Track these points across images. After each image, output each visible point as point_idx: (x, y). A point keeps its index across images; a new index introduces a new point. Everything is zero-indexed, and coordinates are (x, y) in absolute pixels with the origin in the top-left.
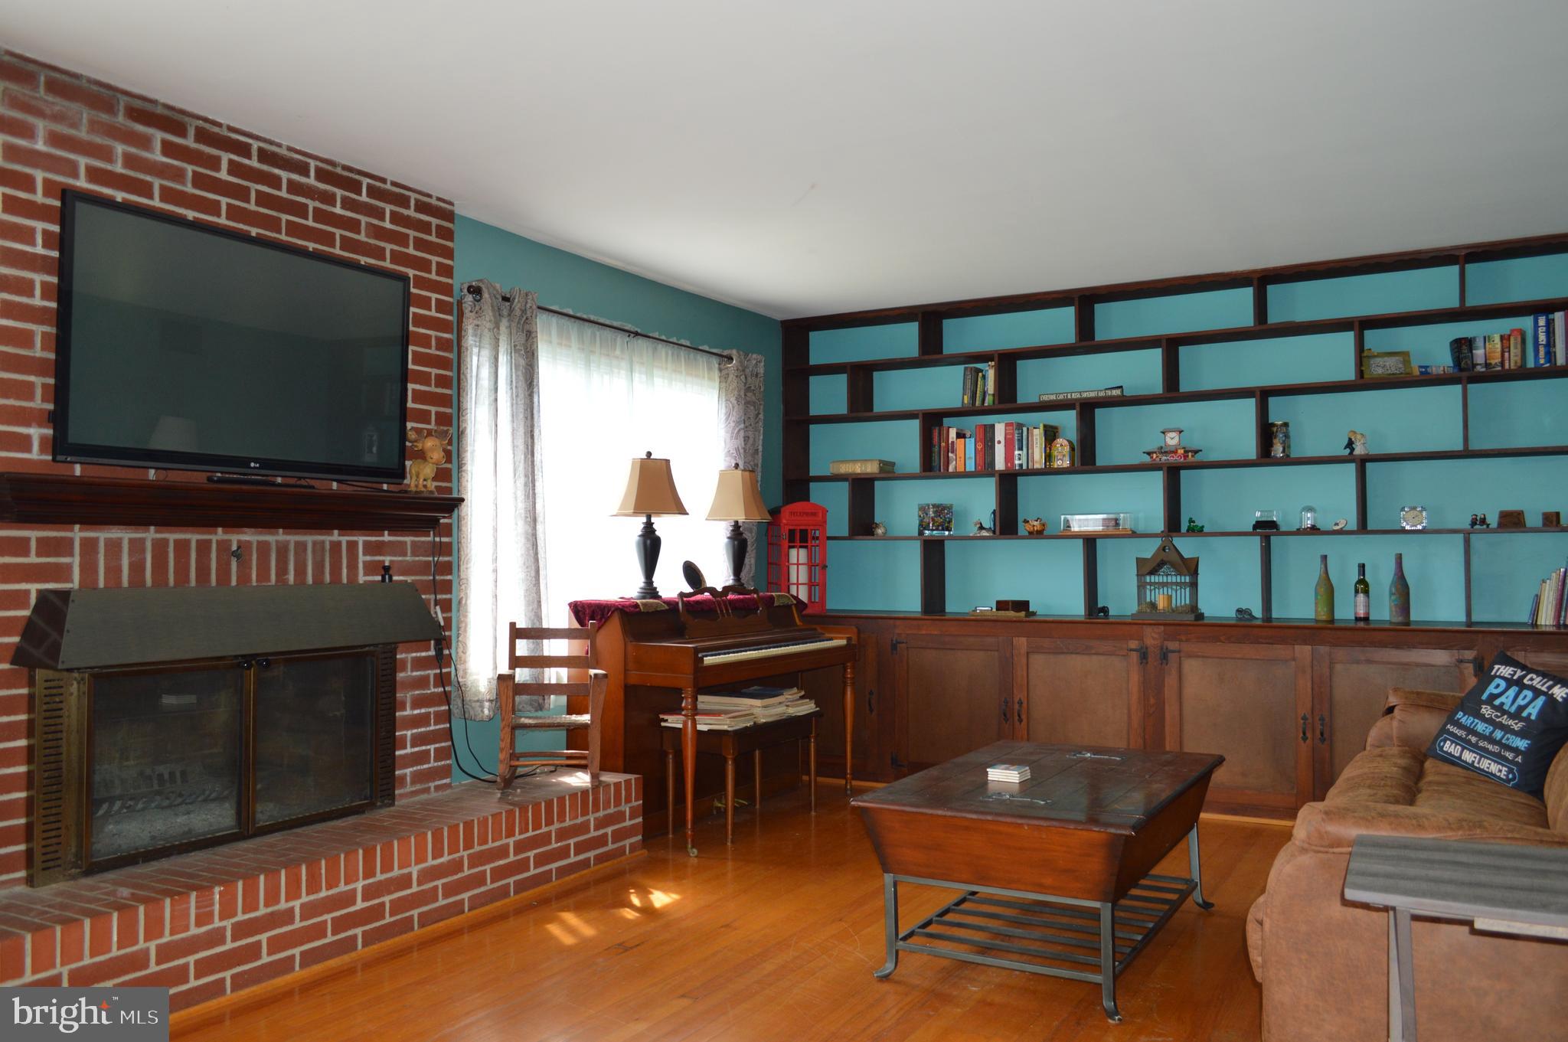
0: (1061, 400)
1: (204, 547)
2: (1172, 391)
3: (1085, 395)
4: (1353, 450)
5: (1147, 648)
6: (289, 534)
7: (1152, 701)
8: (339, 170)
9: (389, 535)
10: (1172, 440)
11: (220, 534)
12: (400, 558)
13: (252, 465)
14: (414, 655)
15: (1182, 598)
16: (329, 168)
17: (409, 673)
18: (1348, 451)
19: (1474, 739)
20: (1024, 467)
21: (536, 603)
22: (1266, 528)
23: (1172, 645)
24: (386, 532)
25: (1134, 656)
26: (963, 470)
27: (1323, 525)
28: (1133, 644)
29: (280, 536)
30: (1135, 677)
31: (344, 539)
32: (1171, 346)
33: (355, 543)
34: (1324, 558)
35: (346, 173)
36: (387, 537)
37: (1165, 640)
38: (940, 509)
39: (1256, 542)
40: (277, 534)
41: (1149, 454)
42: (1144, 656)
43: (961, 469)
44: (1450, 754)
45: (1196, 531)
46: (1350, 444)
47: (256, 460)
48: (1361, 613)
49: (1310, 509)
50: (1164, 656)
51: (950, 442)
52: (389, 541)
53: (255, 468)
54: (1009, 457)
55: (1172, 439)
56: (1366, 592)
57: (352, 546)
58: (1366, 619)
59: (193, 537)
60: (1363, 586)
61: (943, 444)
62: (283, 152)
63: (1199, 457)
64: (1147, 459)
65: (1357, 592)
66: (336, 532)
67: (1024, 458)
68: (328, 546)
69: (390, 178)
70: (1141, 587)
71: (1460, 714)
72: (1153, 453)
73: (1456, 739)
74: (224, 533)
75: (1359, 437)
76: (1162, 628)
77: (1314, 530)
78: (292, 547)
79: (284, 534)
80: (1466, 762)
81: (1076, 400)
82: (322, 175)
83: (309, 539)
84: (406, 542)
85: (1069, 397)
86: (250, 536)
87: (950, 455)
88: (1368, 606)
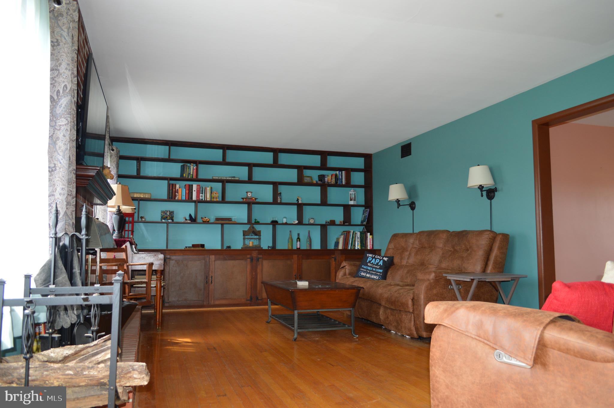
0: (219, 179)
2: (250, 181)
3: (227, 178)
4: (298, 202)
5: (253, 257)
7: (254, 274)
10: (249, 195)
15: (256, 243)
18: (297, 202)
19: (369, 271)
20: (203, 200)
22: (274, 223)
23: (260, 256)
25: (248, 260)
26: (181, 199)
27: (288, 223)
28: (249, 256)
30: (249, 267)
32: (250, 166)
34: (291, 231)
37: (258, 255)
38: (172, 213)
39: (271, 226)
41: (242, 198)
42: (252, 260)
43: (180, 199)
44: (363, 275)
45: (257, 223)
46: (298, 200)
48: (298, 247)
49: (285, 218)
50: (258, 260)
51: (176, 189)
54: (198, 196)
56: (299, 241)
58: (299, 248)
60: (299, 239)
61: (174, 190)
63: (257, 201)
64: (242, 200)
65: (297, 241)
67: (203, 197)
70: (244, 239)
71: (363, 266)
72: (244, 198)
73: (364, 272)
75: (300, 198)
76: (257, 251)
77: (286, 224)
80: (367, 277)
81: (225, 179)
85: (222, 178)
87: (176, 194)
88: (300, 245)
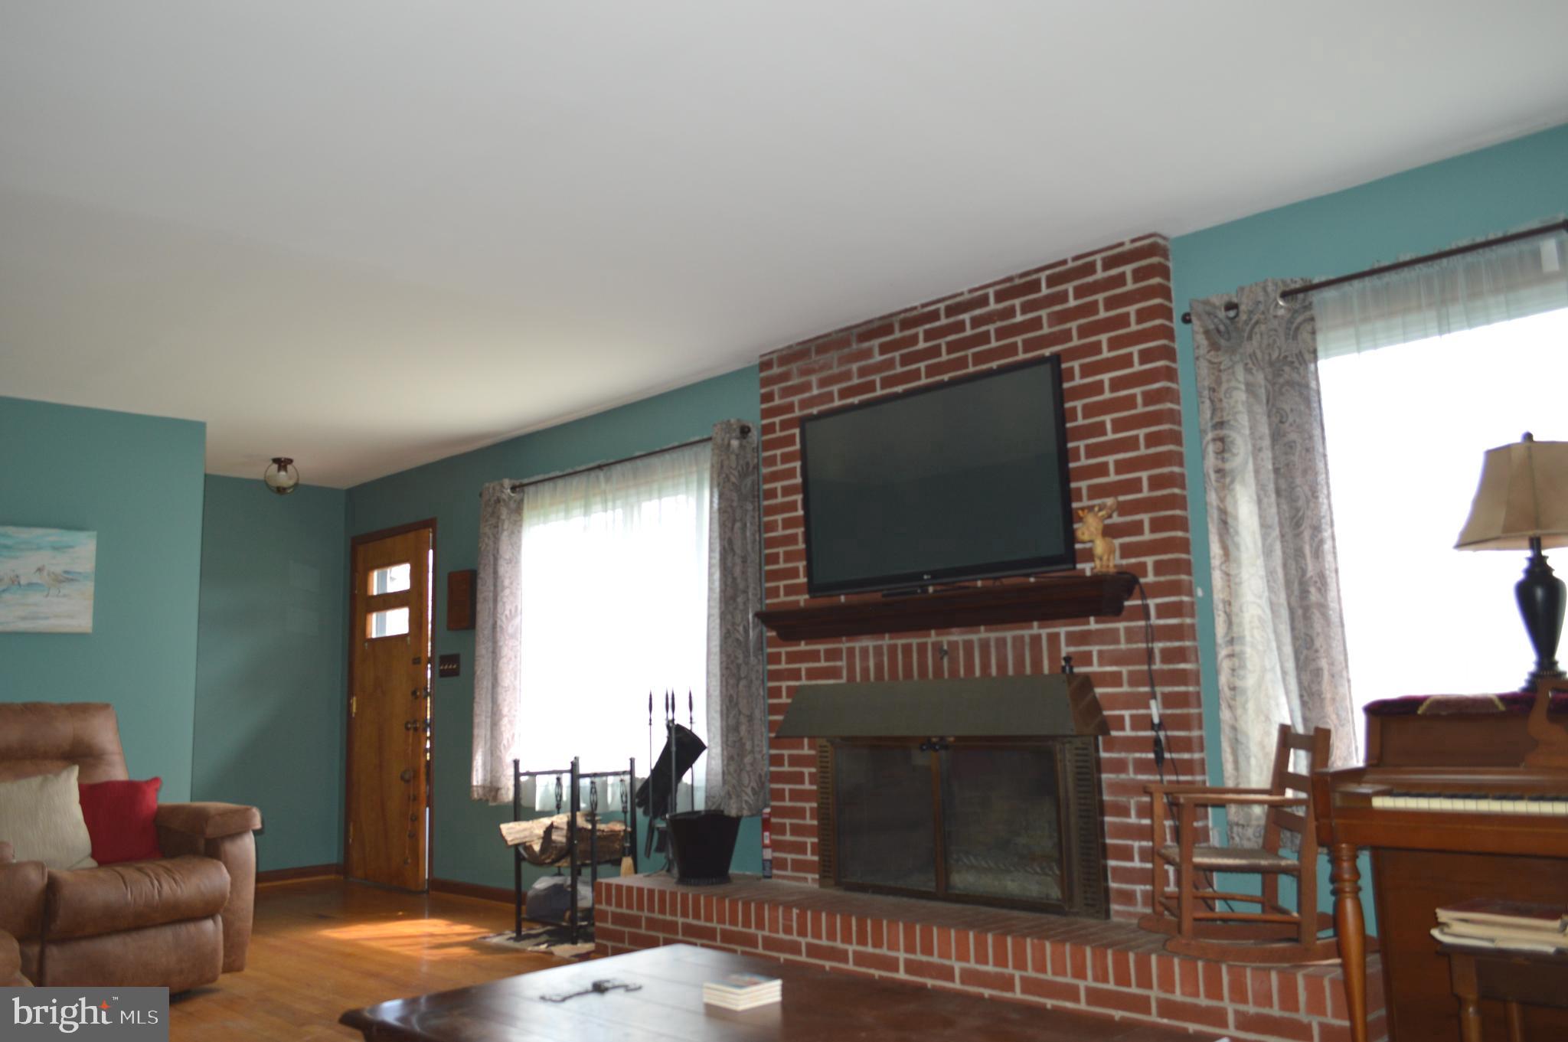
1: (922, 648)
6: (991, 631)
9: (1097, 622)
11: (933, 637)
12: (1112, 647)
13: (925, 577)
14: (1138, 755)
17: (1132, 775)
24: (1092, 619)
29: (983, 634)
31: (1044, 632)
33: (1057, 635)
35: (1023, 280)
36: (1093, 625)
40: (978, 632)
47: (927, 573)
52: (1097, 631)
53: (928, 579)
57: (1054, 639)
59: (914, 641)
66: (1035, 624)
68: (1027, 640)
69: (1069, 256)
74: (937, 635)
78: (992, 644)
79: (986, 631)
82: (1000, 296)
83: (1009, 635)
84: (1117, 630)
86: (957, 636)
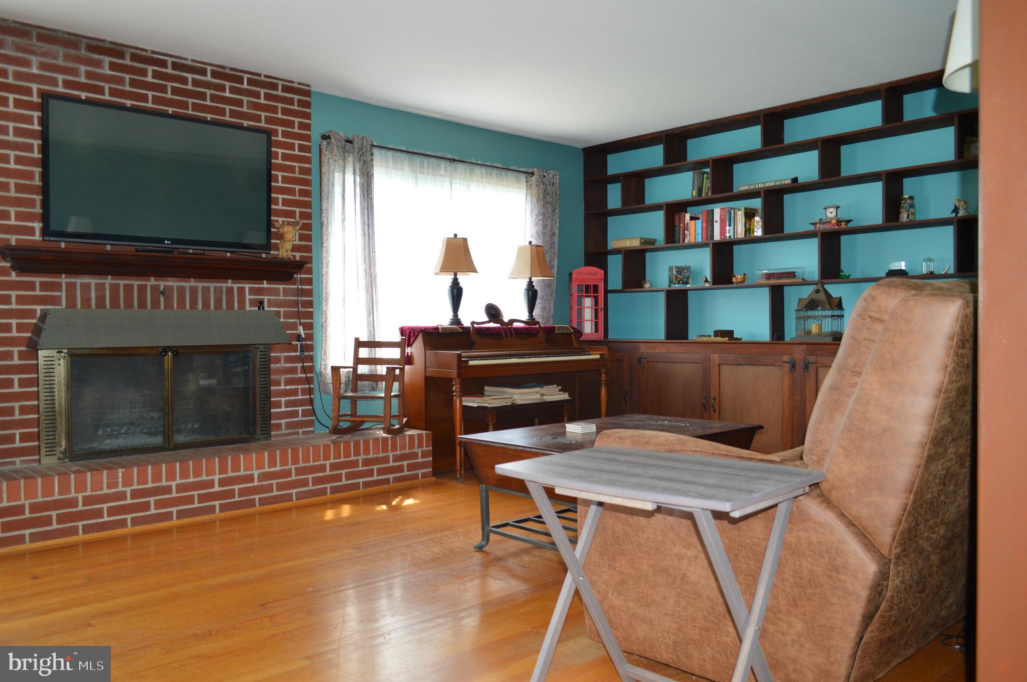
0: (752, 190)
1: (142, 289)
2: (831, 180)
3: (767, 185)
4: (957, 214)
5: (795, 361)
6: (199, 282)
8: (227, 71)
9: (267, 284)
11: (152, 281)
12: (275, 298)
13: (166, 242)
14: (286, 354)
16: (221, 70)
17: (283, 365)
18: (954, 215)
20: (732, 237)
21: (372, 326)
22: (896, 275)
23: (812, 359)
24: (265, 282)
25: (787, 367)
26: (694, 241)
27: (936, 272)
28: (786, 358)
29: (192, 283)
30: (787, 381)
31: (236, 286)
32: (829, 145)
33: (244, 288)
35: (232, 73)
36: (265, 285)
37: (807, 355)
38: (680, 270)
40: (190, 282)
41: (814, 224)
42: (793, 366)
43: (692, 241)
45: (843, 279)
46: (956, 209)
47: (168, 240)
49: (929, 260)
50: (806, 366)
51: (686, 223)
52: (267, 288)
53: (168, 244)
54: (723, 231)
55: (831, 213)
57: (241, 291)
59: (136, 283)
61: (681, 225)
62: (189, 63)
63: (850, 225)
64: (812, 228)
66: (230, 281)
67: (732, 232)
68: (224, 290)
69: (263, 73)
70: (799, 318)
72: (816, 224)
74: (155, 280)
75: (961, 204)
76: (805, 346)
78: (200, 290)
79: (194, 282)
81: (762, 188)
82: (215, 74)
83: (212, 285)
84: (279, 288)
85: (757, 187)
86: (172, 283)
87: (686, 232)
